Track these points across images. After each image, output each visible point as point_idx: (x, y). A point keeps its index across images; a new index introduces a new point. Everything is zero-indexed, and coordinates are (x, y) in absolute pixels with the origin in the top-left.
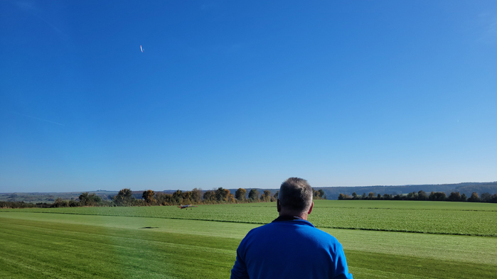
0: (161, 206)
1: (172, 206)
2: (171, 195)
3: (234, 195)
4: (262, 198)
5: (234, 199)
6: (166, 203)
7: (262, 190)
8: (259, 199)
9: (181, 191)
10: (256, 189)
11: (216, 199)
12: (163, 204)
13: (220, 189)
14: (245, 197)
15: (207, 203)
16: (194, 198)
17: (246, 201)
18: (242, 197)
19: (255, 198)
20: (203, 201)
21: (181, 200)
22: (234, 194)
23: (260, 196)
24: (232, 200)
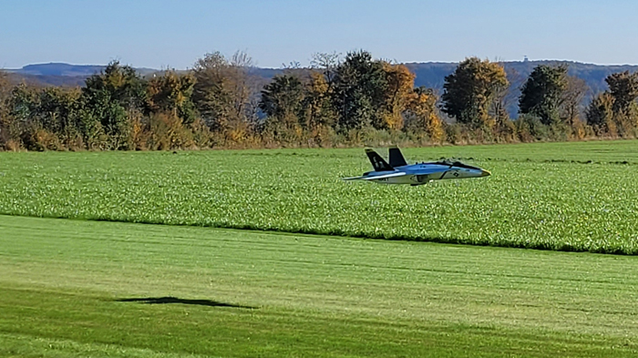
0: (19, 155)
1: (81, 156)
2: (74, 93)
3: (435, 97)
4: (595, 117)
5: (438, 119)
6: (43, 136)
7: (596, 72)
8: (580, 120)
9: (130, 72)
10: (562, 68)
11: (331, 116)
12: (29, 143)
13: (358, 63)
14: (497, 109)
15: (282, 140)
16: (205, 110)
17: (503, 131)
18: (486, 107)
19: (557, 112)
20: (259, 130)
21: (132, 120)
22: (439, 92)
23: (583, 107)
24: (423, 124)
